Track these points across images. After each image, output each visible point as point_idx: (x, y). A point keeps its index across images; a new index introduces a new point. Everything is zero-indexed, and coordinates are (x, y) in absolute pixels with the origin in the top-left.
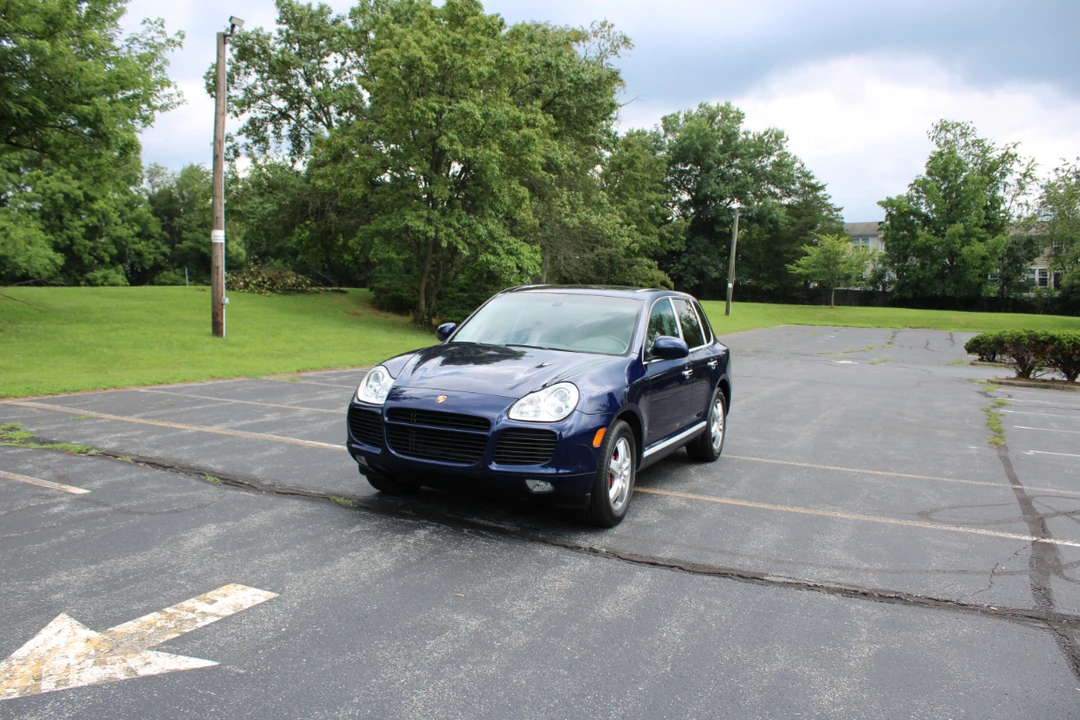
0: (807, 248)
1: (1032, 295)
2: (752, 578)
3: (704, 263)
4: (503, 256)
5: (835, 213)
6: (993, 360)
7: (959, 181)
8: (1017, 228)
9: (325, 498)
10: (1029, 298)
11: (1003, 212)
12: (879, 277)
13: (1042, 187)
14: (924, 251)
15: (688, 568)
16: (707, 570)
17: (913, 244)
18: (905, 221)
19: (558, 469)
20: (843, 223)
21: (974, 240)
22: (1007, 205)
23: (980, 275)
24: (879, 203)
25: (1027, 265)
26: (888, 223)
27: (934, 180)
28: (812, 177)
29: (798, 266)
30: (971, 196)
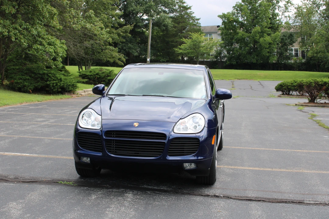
0: (184, 40)
1: (292, 61)
2: (299, 203)
3: (130, 48)
4: (47, 46)
5: (196, 21)
6: (289, 94)
7: (257, 5)
8: (285, 28)
9: (54, 182)
10: (291, 63)
11: (278, 20)
12: (219, 53)
13: (295, 8)
14: (241, 41)
15: (267, 201)
16: (276, 201)
17: (236, 37)
18: (232, 25)
19: (198, 157)
20: (200, 26)
21: (265, 34)
22: (280, 17)
23: (268, 52)
24: (219, 16)
25: (290, 47)
26: (223, 26)
27: (246, 4)
28: (184, 3)
29: (180, 49)
30: (264, 13)
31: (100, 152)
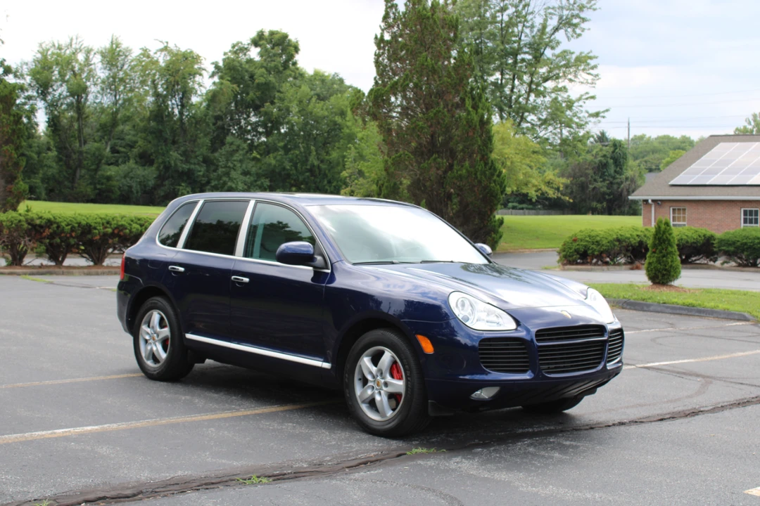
9: (400, 455)
31: (524, 371)
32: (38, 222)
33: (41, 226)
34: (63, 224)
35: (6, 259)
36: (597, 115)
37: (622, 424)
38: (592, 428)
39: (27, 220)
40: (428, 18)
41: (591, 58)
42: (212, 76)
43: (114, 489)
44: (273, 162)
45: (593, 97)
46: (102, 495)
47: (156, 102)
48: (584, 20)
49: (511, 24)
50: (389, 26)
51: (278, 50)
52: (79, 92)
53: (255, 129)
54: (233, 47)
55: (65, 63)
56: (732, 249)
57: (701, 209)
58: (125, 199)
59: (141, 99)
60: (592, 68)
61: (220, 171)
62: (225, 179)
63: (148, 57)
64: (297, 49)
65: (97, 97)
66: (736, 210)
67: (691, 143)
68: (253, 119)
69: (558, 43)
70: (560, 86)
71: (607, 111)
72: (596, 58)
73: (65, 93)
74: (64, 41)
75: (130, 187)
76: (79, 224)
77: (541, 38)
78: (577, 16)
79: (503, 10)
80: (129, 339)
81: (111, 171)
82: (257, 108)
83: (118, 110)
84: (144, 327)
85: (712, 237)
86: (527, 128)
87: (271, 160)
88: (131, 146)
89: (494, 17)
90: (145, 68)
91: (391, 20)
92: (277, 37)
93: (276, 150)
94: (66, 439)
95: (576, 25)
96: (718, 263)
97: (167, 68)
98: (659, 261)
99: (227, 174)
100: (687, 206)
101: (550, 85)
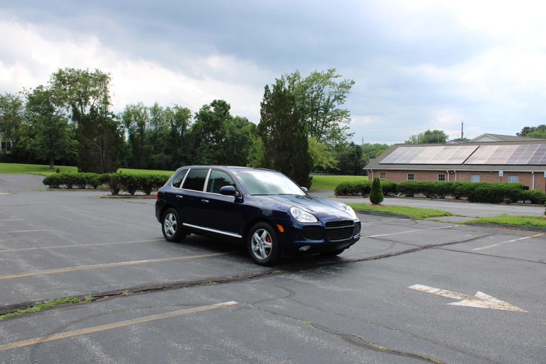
31: (320, 239)
32: (124, 177)
33: (125, 179)
34: (135, 178)
35: (112, 192)
36: (350, 135)
37: (359, 260)
38: (348, 262)
39: (120, 176)
40: (282, 95)
41: (347, 112)
42: (195, 118)
43: (154, 286)
44: (219, 153)
45: (349, 128)
46: (149, 288)
47: (172, 129)
48: (345, 97)
49: (315, 98)
50: (267, 99)
51: (222, 108)
52: (141, 124)
53: (212, 140)
54: (204, 106)
55: (137, 114)
56: (404, 189)
57: (392, 173)
58: (159, 168)
59: (166, 128)
60: (348, 116)
61: (198, 156)
62: (199, 160)
63: (169, 111)
64: (229, 108)
65: (149, 127)
66: (405, 174)
67: (388, 147)
68: (211, 136)
69: (335, 106)
70: (335, 123)
71: (354, 133)
72: (349, 112)
73: (136, 125)
74: (136, 104)
75: (161, 163)
76: (141, 178)
77: (328, 104)
78: (342, 95)
79: (312, 93)
80: (160, 225)
81: (154, 156)
82: (213, 132)
83: (157, 132)
84: (166, 220)
85: (396, 185)
86: (322, 140)
87: (218, 152)
88: (162, 146)
89: (309, 95)
90: (168, 115)
91: (267, 96)
92: (221, 102)
93: (220, 148)
94: (135, 265)
95: (341, 99)
96: (398, 195)
97: (177, 115)
98: (375, 194)
99: (200, 158)
100: (386, 173)
101: (331, 123)
